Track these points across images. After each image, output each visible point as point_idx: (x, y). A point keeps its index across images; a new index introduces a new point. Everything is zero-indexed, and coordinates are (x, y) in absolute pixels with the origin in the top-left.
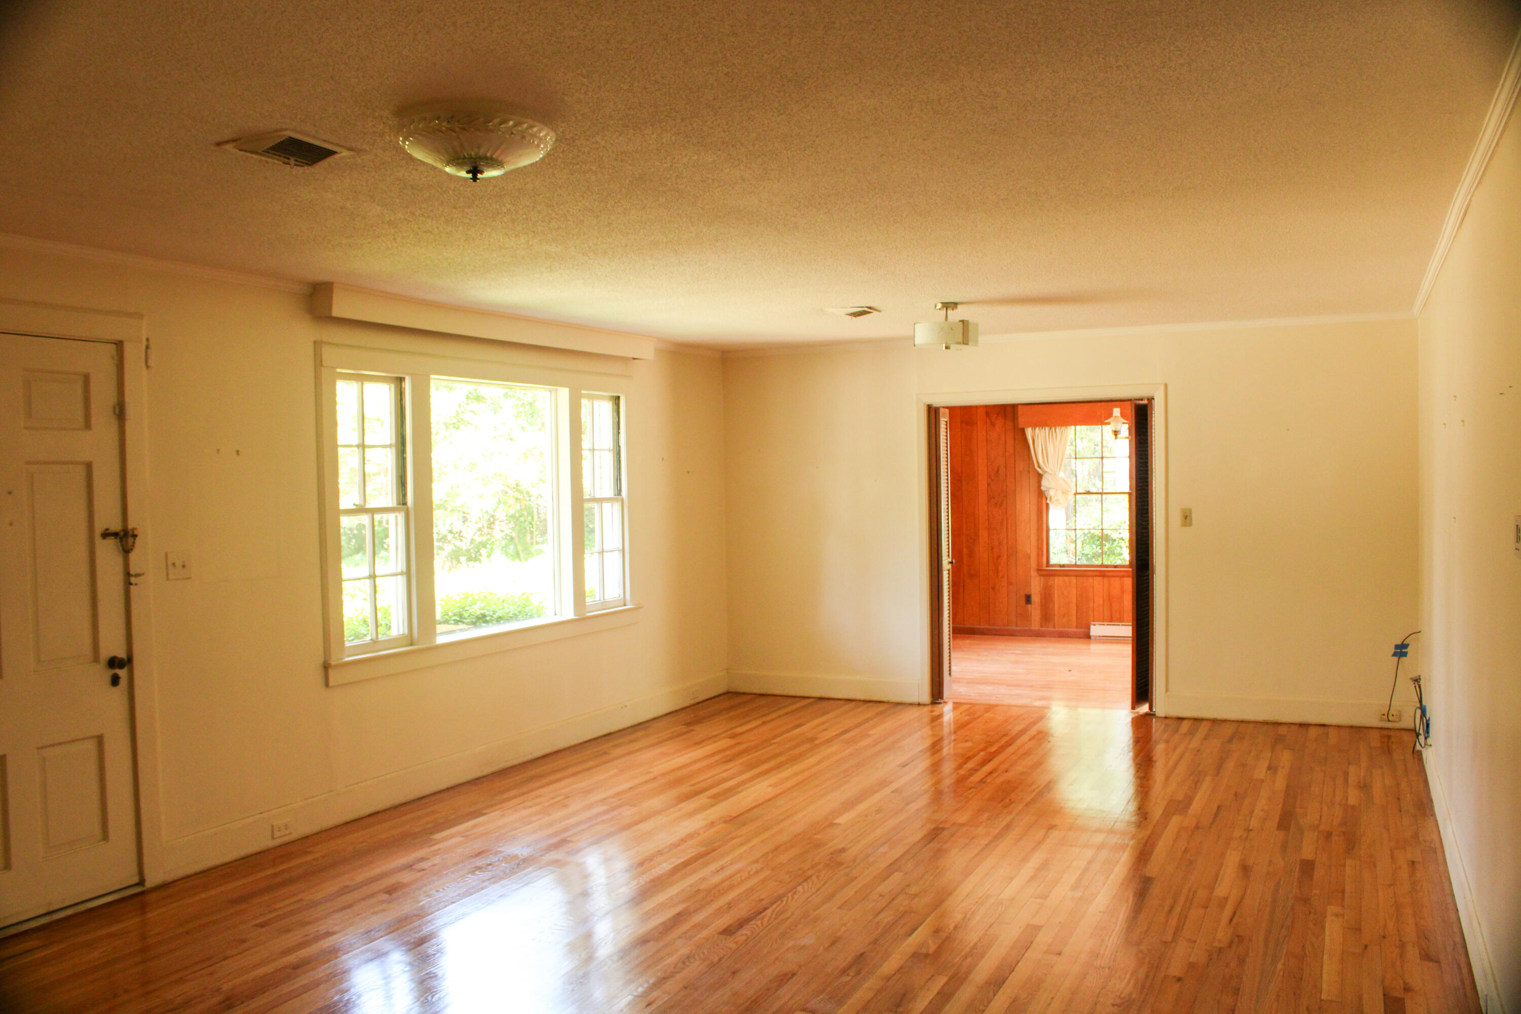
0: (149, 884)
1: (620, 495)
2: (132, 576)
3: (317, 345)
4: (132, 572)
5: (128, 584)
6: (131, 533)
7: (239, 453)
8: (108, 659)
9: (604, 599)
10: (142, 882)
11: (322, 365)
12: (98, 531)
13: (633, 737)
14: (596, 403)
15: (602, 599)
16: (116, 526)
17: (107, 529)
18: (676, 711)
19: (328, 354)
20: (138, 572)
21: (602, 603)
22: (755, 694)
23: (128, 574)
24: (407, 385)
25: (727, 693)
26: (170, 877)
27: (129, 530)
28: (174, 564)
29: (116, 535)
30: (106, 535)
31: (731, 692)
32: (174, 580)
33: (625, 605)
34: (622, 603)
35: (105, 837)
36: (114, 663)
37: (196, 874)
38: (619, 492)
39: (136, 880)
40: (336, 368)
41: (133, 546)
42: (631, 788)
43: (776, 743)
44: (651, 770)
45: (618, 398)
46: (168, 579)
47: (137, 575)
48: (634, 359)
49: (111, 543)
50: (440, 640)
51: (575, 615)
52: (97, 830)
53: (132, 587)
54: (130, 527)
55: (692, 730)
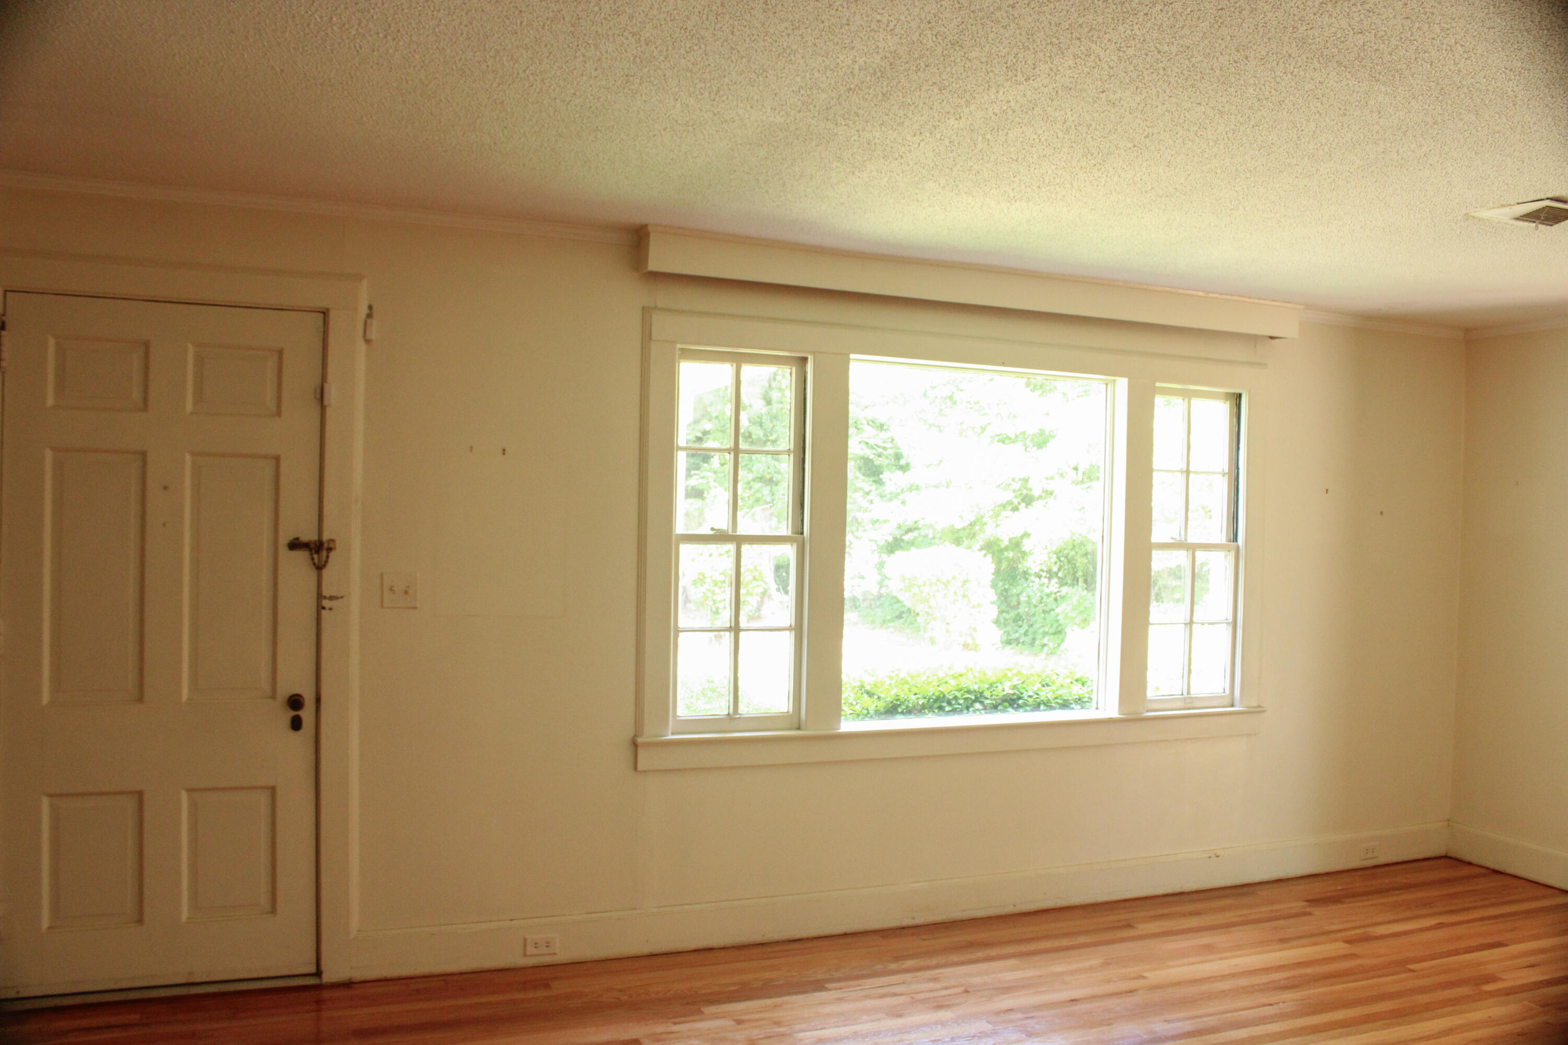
0: (327, 978)
1: (1236, 541)
2: (325, 598)
3: (646, 312)
4: (326, 592)
5: (320, 608)
6: (326, 546)
7: (506, 452)
8: (288, 696)
9: (1189, 693)
10: (318, 973)
11: (650, 339)
12: (284, 540)
13: (1199, 906)
14: (1195, 402)
15: (1185, 693)
16: (308, 535)
17: (297, 539)
18: (1327, 874)
19: (659, 323)
20: (334, 593)
21: (1185, 699)
22: (1487, 868)
23: (320, 596)
24: (810, 367)
25: (1446, 857)
26: (358, 975)
27: (324, 541)
28: (391, 589)
29: (305, 546)
30: (295, 545)
31: (1451, 858)
32: (389, 608)
33: (1232, 706)
34: (1227, 701)
35: (273, 911)
36: (295, 702)
37: (399, 979)
38: (1235, 538)
39: (312, 969)
40: (677, 343)
41: (326, 562)
42: (1073, 1000)
43: (1413, 971)
44: (1146, 974)
45: (1240, 396)
46: (382, 606)
47: (332, 598)
48: (1271, 338)
49: (301, 556)
50: (847, 726)
51: (1119, 714)
52: (264, 900)
53: (323, 612)
54: (326, 537)
55: (1310, 914)
